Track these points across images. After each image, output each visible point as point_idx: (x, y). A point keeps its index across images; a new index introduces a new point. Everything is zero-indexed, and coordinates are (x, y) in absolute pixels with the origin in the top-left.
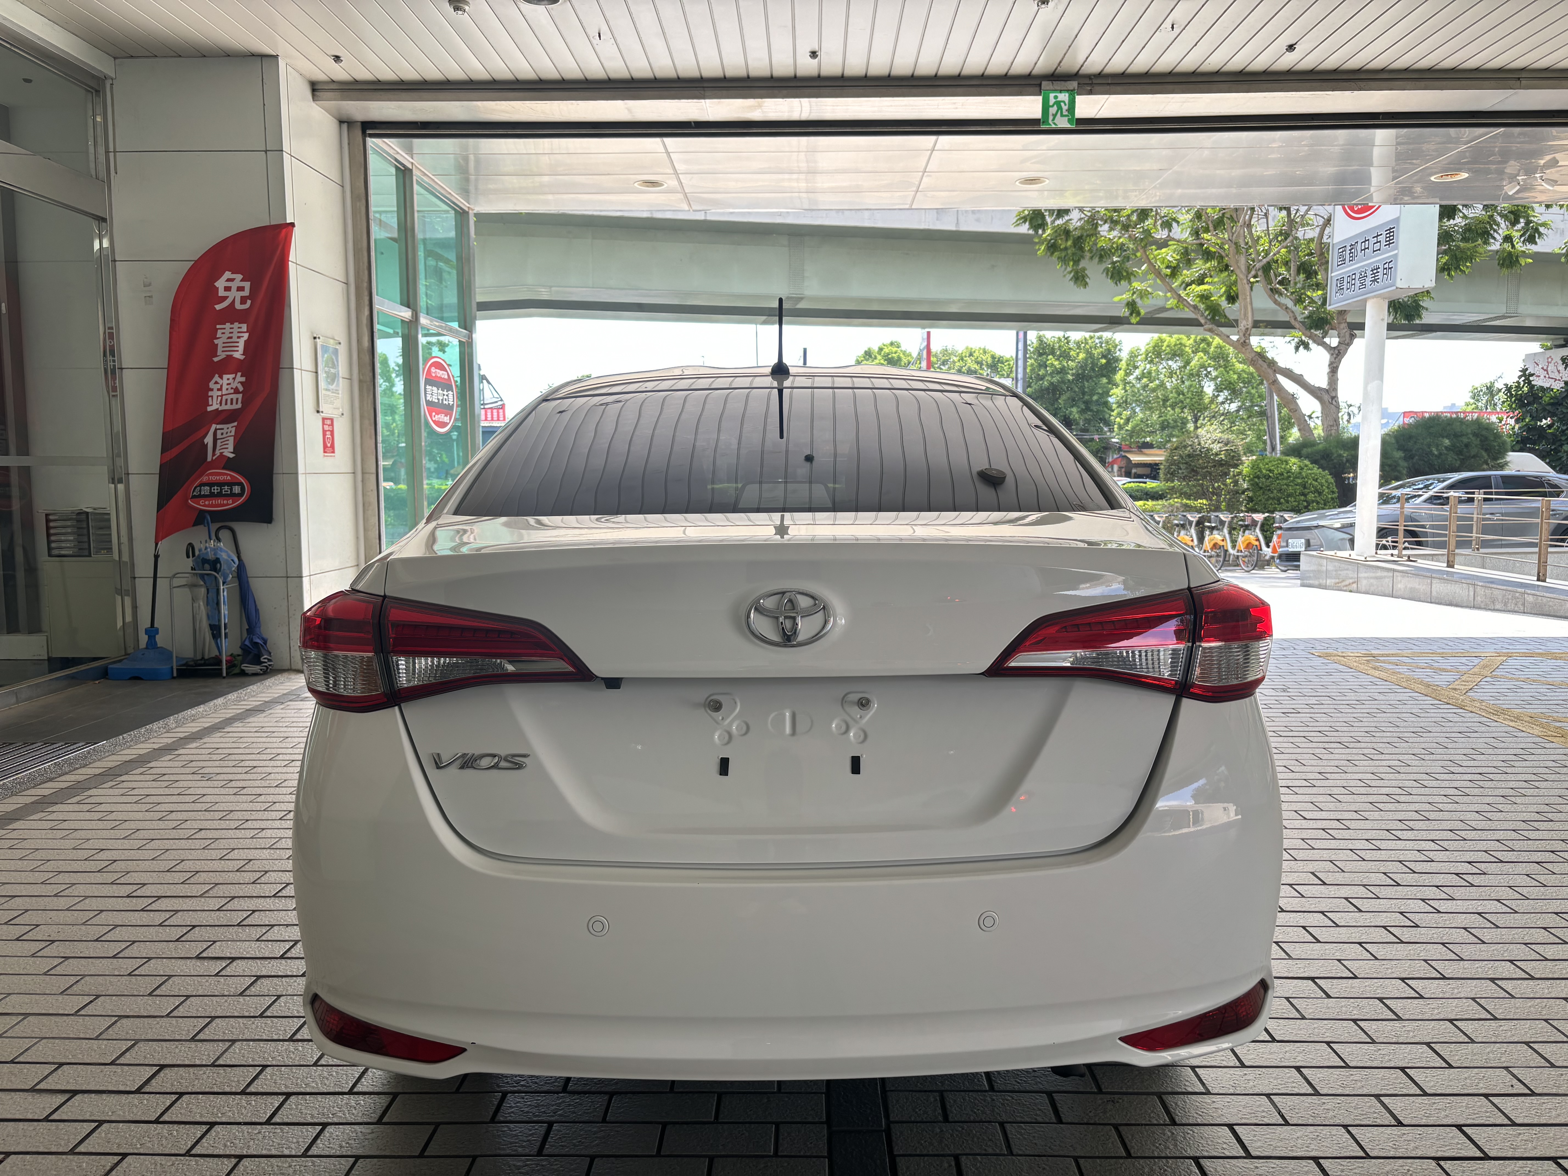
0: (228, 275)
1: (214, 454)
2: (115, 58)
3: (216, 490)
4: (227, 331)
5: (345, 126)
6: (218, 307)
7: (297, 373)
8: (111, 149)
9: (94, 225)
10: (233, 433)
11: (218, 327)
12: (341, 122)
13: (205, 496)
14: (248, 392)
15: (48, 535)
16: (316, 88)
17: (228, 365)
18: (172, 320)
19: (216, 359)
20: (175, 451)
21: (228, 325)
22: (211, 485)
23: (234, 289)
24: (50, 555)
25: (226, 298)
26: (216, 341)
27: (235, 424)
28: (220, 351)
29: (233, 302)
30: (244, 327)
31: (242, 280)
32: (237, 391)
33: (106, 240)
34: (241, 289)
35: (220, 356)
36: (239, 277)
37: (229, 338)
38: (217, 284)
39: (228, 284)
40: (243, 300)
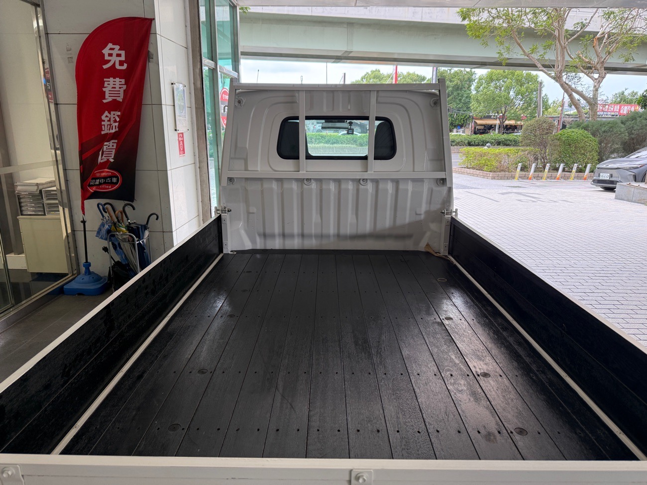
0: (110, 46)
1: (101, 159)
3: (102, 181)
4: (112, 83)
6: (105, 67)
10: (115, 148)
11: (105, 80)
14: (122, 121)
17: (113, 106)
19: (105, 101)
21: (112, 79)
22: (100, 178)
23: (114, 55)
24: (22, 214)
25: (109, 61)
26: (104, 90)
27: (116, 142)
28: (107, 95)
29: (114, 63)
30: (123, 81)
31: (119, 50)
32: (115, 121)
33: (41, 23)
34: (119, 55)
35: (108, 99)
36: (117, 47)
37: (114, 88)
38: (104, 51)
39: (111, 52)
40: (121, 63)
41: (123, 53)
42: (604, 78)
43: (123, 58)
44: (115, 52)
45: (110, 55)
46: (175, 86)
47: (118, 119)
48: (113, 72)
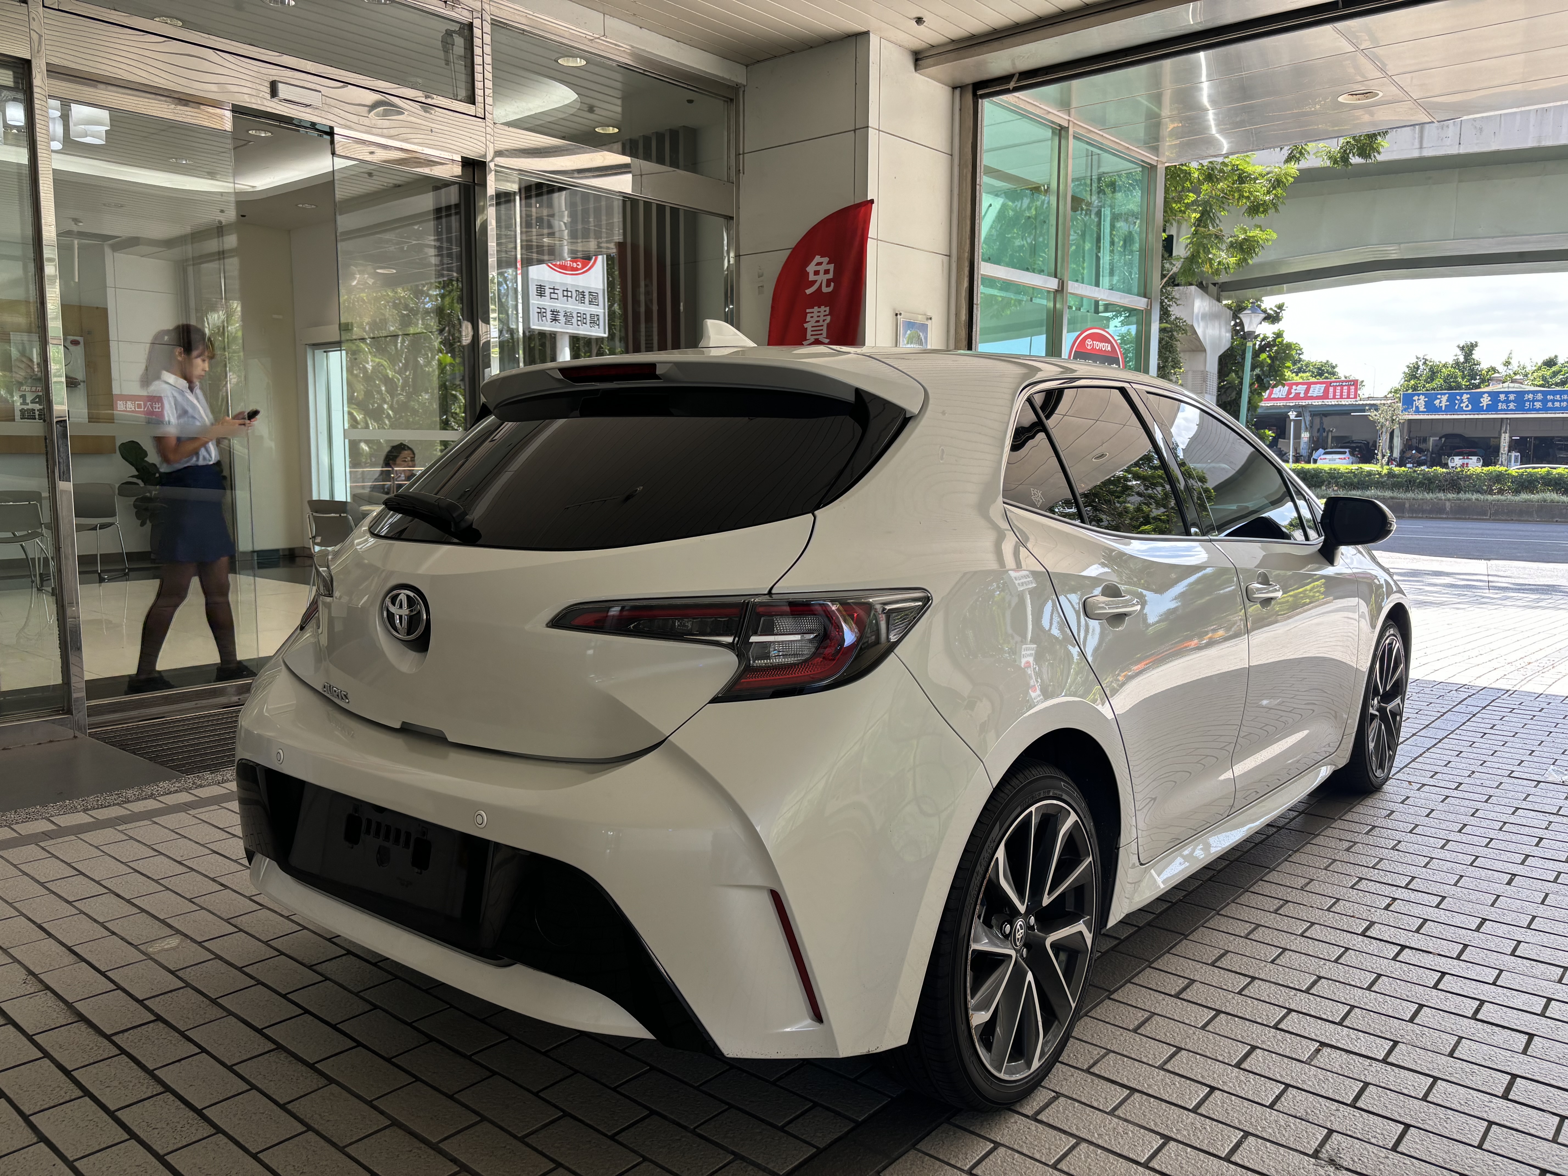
0: (816, 258)
2: (747, 66)
4: (815, 314)
5: (958, 92)
6: (809, 291)
8: (741, 152)
11: (808, 311)
12: (954, 88)
16: (919, 58)
18: (772, 307)
21: (816, 309)
23: (822, 272)
25: (814, 282)
26: (806, 325)
29: (820, 286)
30: (827, 309)
31: (828, 263)
34: (826, 272)
37: (817, 322)
38: (809, 269)
40: (828, 283)
41: (831, 267)
43: (831, 275)
44: (821, 268)
45: (817, 273)
48: (818, 298)
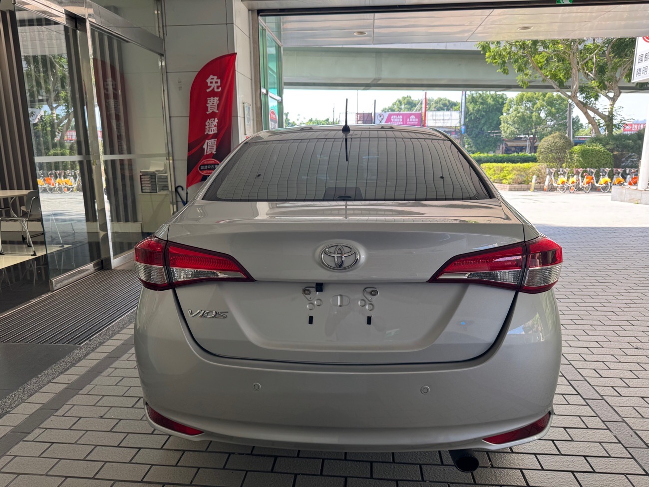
0: (211, 76)
1: (207, 152)
3: (209, 167)
4: (212, 101)
5: (250, 12)
6: (208, 90)
7: (239, 117)
8: (165, 25)
9: (159, 57)
10: (215, 144)
11: (208, 99)
12: (249, 10)
13: (205, 169)
14: (220, 126)
15: (141, 184)
17: (213, 115)
19: (208, 113)
20: (193, 151)
21: (212, 98)
22: (207, 165)
24: (142, 192)
25: (210, 87)
26: (207, 105)
27: (216, 140)
28: (209, 110)
29: (214, 88)
30: (218, 98)
31: (217, 79)
32: (215, 126)
33: (163, 64)
34: (216, 82)
35: (210, 111)
36: (216, 77)
37: (213, 104)
38: (207, 81)
39: (212, 80)
40: (218, 87)
41: (219, 81)
42: (618, 96)
43: (219, 84)
44: (214, 81)
46: (245, 105)
47: (216, 125)
48: (213, 94)
